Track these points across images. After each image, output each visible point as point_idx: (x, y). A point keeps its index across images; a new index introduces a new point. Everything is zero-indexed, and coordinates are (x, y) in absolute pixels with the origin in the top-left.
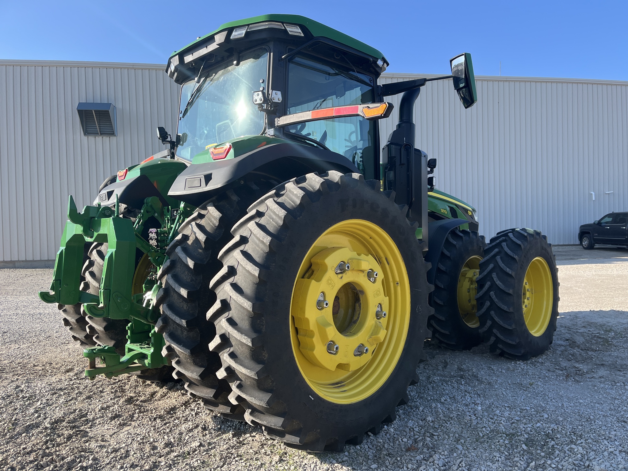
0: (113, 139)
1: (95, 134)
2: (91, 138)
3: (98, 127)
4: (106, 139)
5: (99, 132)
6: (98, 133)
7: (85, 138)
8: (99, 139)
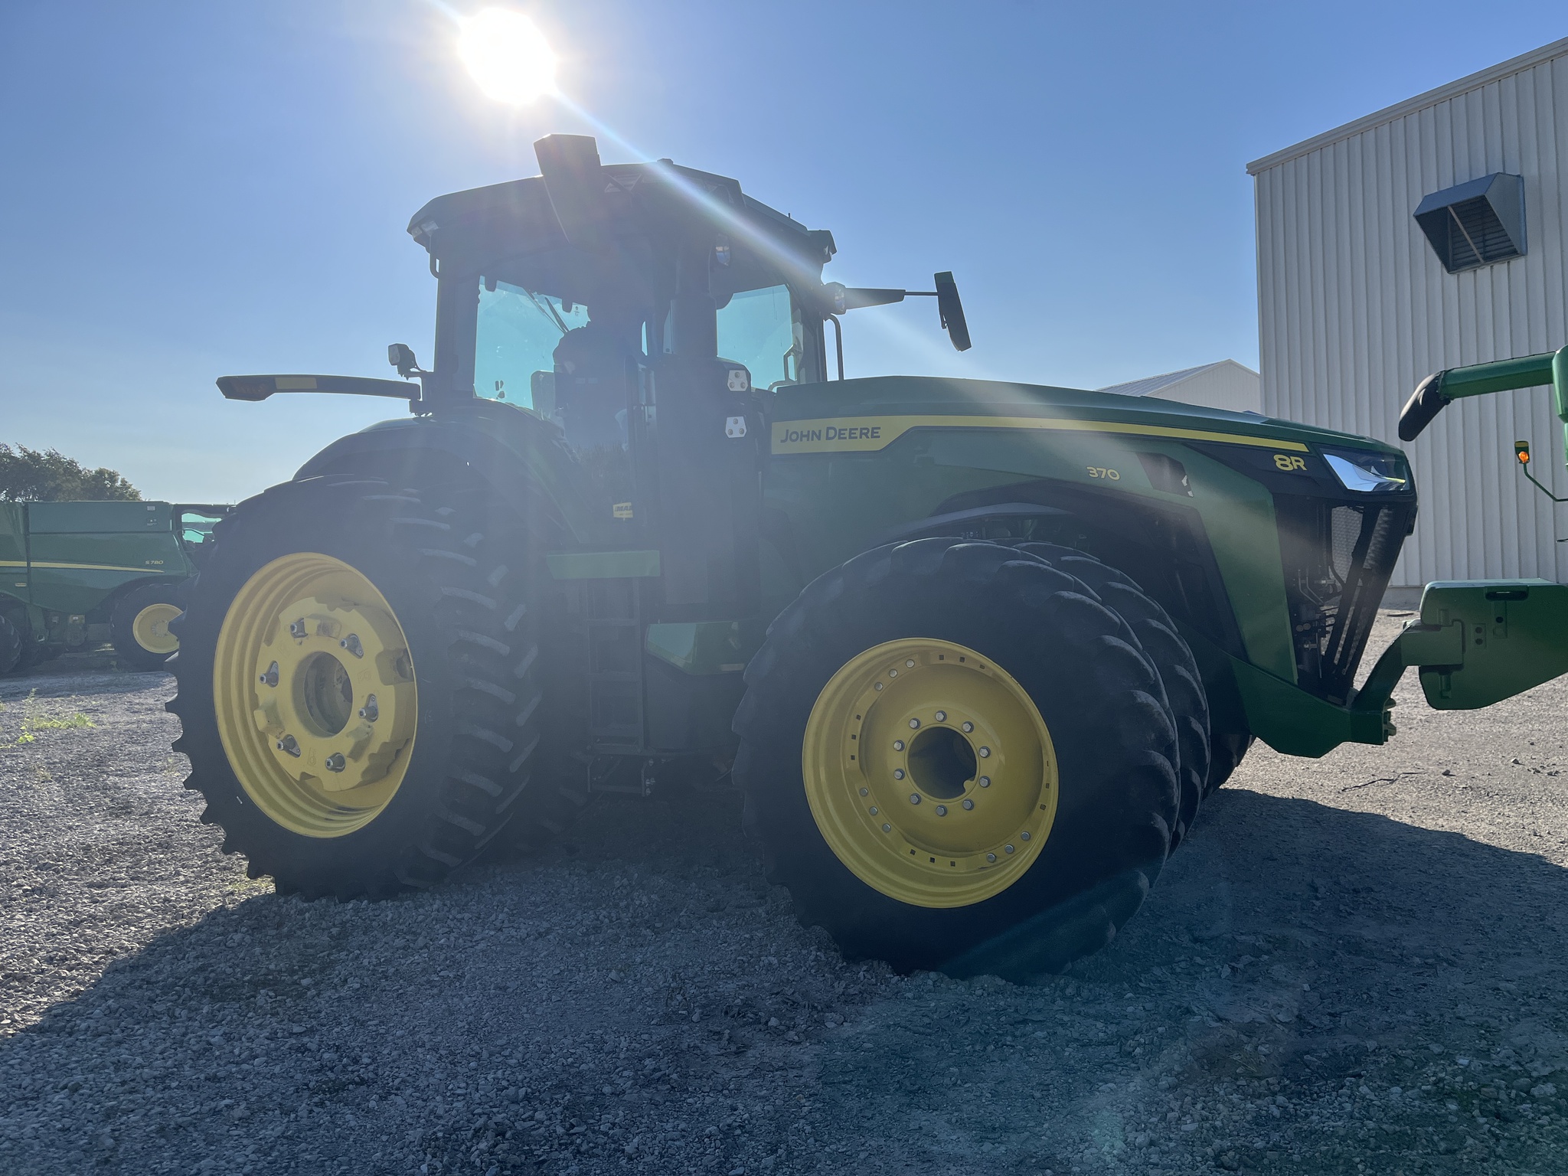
0: (1518, 264)
1: (1472, 263)
2: (1467, 276)
3: (1476, 251)
4: (1501, 268)
5: (1479, 256)
6: (1478, 261)
7: (1451, 279)
8: (1484, 272)
